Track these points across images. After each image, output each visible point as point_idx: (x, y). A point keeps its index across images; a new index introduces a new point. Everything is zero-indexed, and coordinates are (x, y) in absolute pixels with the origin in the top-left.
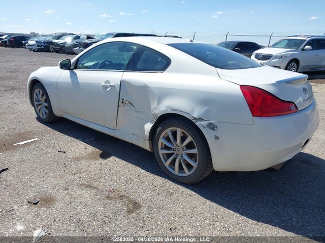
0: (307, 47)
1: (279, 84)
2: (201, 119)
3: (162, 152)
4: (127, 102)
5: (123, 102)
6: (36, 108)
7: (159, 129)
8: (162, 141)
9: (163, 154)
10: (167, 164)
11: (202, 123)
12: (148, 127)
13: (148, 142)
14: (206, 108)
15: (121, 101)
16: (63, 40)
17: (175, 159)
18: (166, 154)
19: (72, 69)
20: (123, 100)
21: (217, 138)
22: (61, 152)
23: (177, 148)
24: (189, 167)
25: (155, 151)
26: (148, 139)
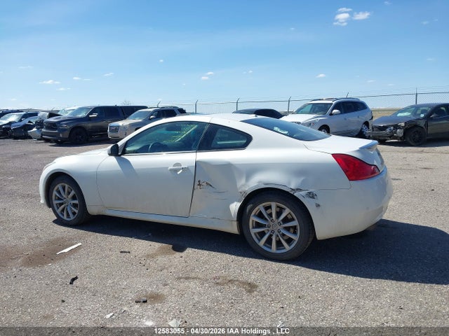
0: (335, 111)
1: (362, 149)
2: (299, 190)
3: (254, 231)
4: (204, 184)
5: (199, 185)
6: (56, 208)
7: (249, 207)
8: (253, 219)
9: (255, 234)
10: (262, 243)
11: (301, 193)
12: (235, 207)
13: (235, 224)
14: (302, 179)
15: (197, 183)
16: (5, 119)
17: (271, 236)
18: (259, 233)
19: (120, 155)
20: (199, 181)
21: (318, 206)
22: (125, 252)
23: (271, 224)
24: (289, 241)
25: (245, 232)
26: (236, 219)
